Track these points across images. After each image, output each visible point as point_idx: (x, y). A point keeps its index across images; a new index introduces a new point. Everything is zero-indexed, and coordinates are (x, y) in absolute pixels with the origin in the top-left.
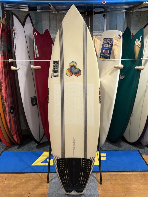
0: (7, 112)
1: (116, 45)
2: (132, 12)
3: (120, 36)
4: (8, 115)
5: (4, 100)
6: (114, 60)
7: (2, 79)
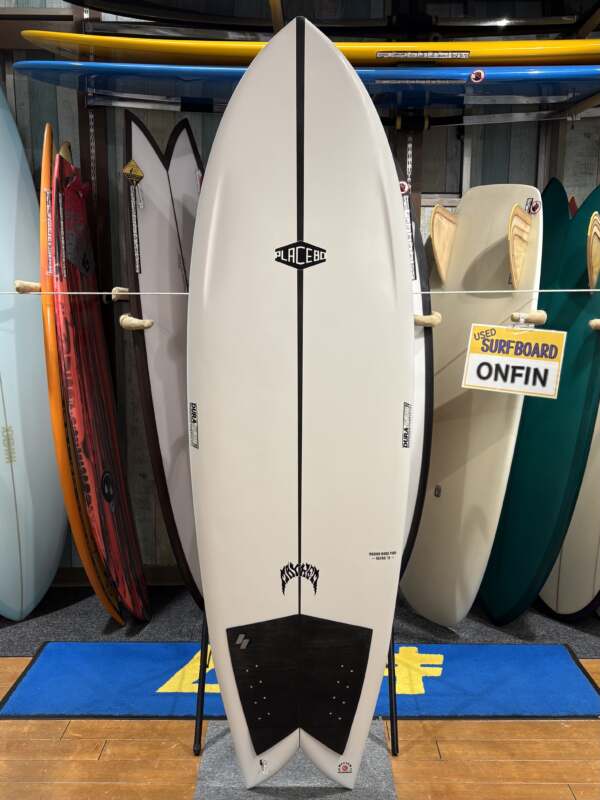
0: (93, 494)
1: (520, 238)
2: (569, 119)
3: (534, 205)
4: (94, 503)
5: (80, 447)
6: (510, 295)
7: (69, 368)
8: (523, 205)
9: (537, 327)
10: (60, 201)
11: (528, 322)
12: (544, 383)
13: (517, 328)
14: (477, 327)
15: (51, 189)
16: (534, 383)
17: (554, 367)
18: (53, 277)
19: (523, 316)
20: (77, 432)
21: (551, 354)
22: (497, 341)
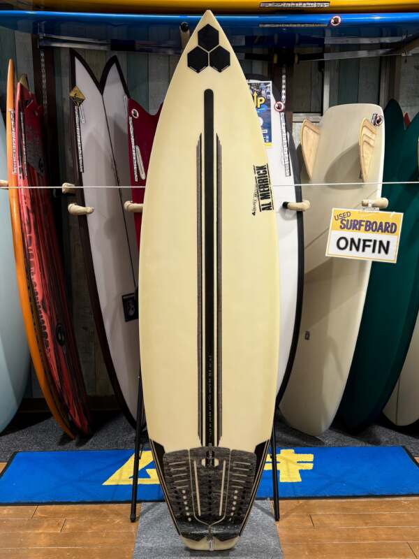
0: (49, 339)
2: (403, 55)
3: (378, 119)
4: (51, 347)
5: (40, 304)
6: (360, 186)
7: (30, 246)
8: (370, 119)
9: (380, 210)
10: (22, 118)
11: (374, 206)
12: (386, 252)
13: (366, 211)
14: (336, 211)
15: (14, 109)
16: (379, 252)
17: (394, 240)
18: (17, 176)
19: (370, 202)
20: (37, 293)
21: (391, 229)
22: (352, 220)
